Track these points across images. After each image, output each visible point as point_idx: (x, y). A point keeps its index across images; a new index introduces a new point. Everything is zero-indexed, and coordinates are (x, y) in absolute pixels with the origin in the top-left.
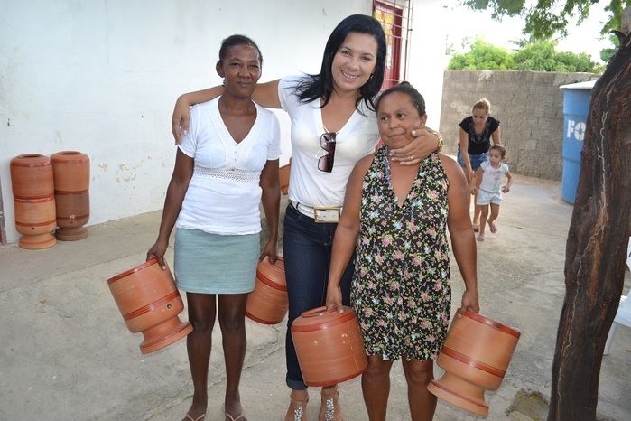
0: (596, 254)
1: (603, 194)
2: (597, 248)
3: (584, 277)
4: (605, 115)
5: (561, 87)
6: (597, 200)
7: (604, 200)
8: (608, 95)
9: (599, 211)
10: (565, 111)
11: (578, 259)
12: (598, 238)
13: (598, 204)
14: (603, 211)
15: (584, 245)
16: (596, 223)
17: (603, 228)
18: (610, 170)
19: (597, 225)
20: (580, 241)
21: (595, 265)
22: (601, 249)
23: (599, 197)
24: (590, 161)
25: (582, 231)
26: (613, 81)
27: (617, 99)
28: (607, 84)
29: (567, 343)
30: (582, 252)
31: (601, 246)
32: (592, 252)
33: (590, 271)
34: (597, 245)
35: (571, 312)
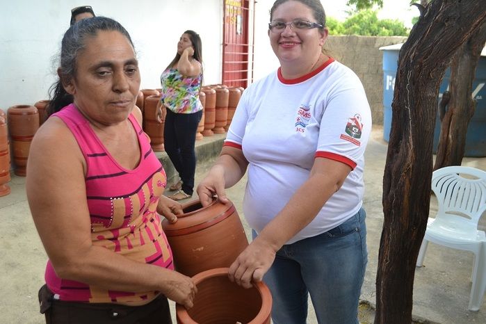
0: (407, 187)
1: (410, 137)
2: (407, 182)
3: (398, 205)
4: (410, 73)
5: (381, 48)
6: (406, 143)
7: (412, 143)
8: (411, 57)
9: (407, 150)
10: (384, 68)
11: (393, 191)
12: (407, 173)
13: (406, 146)
14: (410, 152)
15: (397, 180)
16: (405, 162)
17: (411, 166)
18: (415, 118)
19: (407, 165)
20: (394, 177)
21: (406, 196)
22: (410, 183)
23: (407, 141)
24: (399, 112)
25: (395, 168)
26: (414, 45)
27: (419, 60)
28: (410, 48)
29: (387, 261)
30: (395, 186)
31: (410, 180)
32: (403, 186)
33: (402, 201)
34: (407, 180)
35: (388, 235)
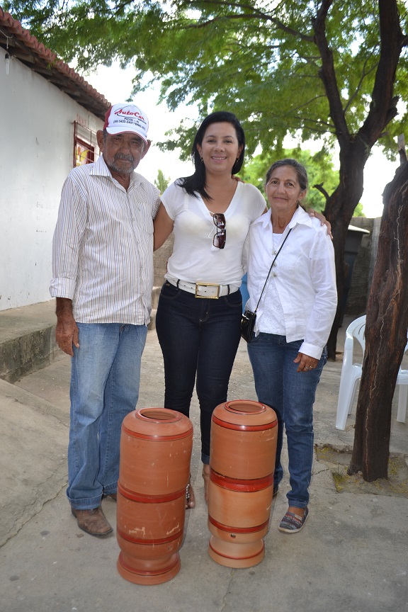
0: (395, 312)
1: (399, 266)
2: (395, 307)
3: (386, 331)
4: (401, 207)
6: (394, 271)
7: (400, 270)
8: (403, 194)
9: (396, 279)
11: (381, 318)
12: (396, 299)
13: (395, 274)
14: (399, 279)
15: (385, 307)
16: (394, 288)
17: (399, 292)
18: (403, 248)
19: (395, 291)
20: (382, 304)
21: (394, 321)
22: (398, 308)
23: (395, 269)
24: (388, 243)
25: (383, 296)
28: (401, 185)
29: (373, 387)
30: (384, 313)
31: (398, 304)
32: (392, 311)
33: (390, 326)
34: (396, 305)
35: (375, 361)
